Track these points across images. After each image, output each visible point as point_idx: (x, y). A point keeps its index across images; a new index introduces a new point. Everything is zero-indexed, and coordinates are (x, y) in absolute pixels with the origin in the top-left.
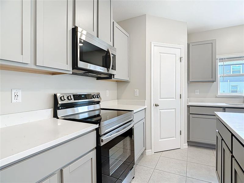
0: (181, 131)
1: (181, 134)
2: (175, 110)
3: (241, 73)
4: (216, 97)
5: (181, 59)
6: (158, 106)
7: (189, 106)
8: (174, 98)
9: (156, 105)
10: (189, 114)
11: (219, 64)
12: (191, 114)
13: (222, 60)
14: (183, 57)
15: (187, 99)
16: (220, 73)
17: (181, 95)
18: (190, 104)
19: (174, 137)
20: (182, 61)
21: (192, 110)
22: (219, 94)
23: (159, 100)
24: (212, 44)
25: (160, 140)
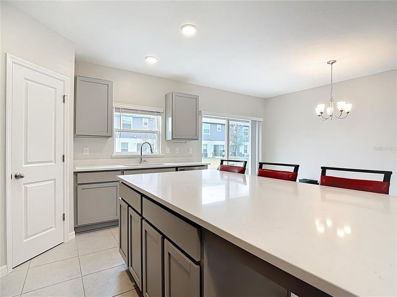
0: (64, 214)
1: (64, 219)
2: (55, 182)
3: (132, 129)
4: (112, 158)
5: (64, 98)
6: (22, 177)
7: (76, 173)
8: (52, 162)
9: (16, 177)
10: (77, 184)
11: (115, 113)
12: (79, 184)
13: (118, 109)
14: (69, 96)
15: (74, 163)
16: (116, 126)
17: (64, 156)
18: (78, 169)
19: (53, 227)
20: (66, 101)
21: (82, 179)
22: (115, 154)
23: (24, 166)
24: (108, 86)
25: (25, 241)
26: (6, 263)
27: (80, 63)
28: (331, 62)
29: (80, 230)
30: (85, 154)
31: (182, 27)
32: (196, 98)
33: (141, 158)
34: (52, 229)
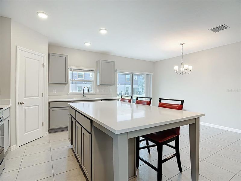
0: (43, 123)
1: (43, 125)
2: (39, 107)
4: (68, 95)
5: (43, 65)
6: (23, 103)
7: (49, 103)
8: (37, 96)
9: (21, 103)
10: (49, 108)
11: (70, 72)
12: (51, 108)
13: (71, 69)
14: (45, 64)
15: (48, 97)
16: (70, 78)
17: (43, 94)
18: (50, 100)
19: (37, 129)
20: (44, 66)
21: (52, 105)
22: (70, 93)
23: (24, 98)
24: (66, 57)
25: (24, 134)
26: (16, 144)
27: (51, 46)
28: (182, 44)
29: (51, 131)
30: (54, 92)
31: (100, 30)
32: (113, 63)
33: (83, 95)
34: (37, 130)
